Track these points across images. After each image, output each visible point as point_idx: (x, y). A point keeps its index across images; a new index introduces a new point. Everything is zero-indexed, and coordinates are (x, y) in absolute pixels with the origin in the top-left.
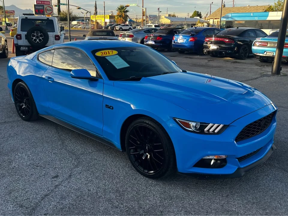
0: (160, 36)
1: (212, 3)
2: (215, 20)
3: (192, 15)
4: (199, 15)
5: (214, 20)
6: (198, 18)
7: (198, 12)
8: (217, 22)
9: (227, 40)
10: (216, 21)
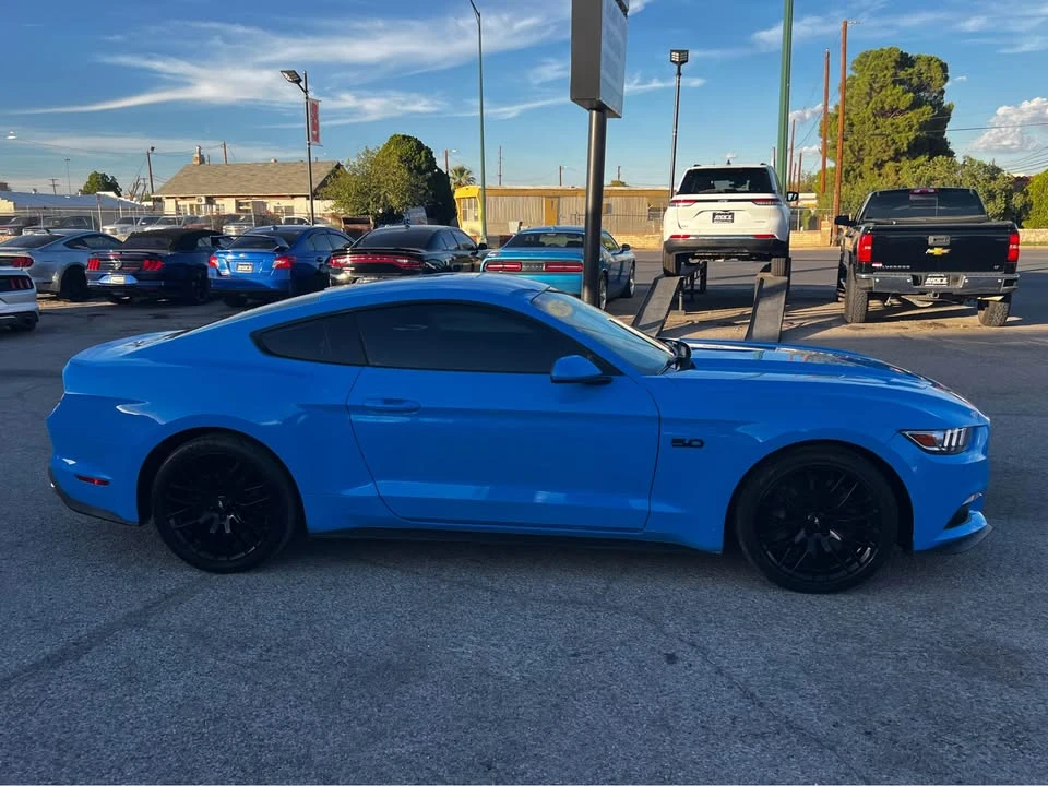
0: (152, 257)
1: (153, 149)
2: (181, 203)
3: (86, 187)
4: (112, 186)
5: (179, 203)
6: (112, 194)
7: (104, 176)
8: (188, 208)
9: (405, 261)
10: (185, 206)
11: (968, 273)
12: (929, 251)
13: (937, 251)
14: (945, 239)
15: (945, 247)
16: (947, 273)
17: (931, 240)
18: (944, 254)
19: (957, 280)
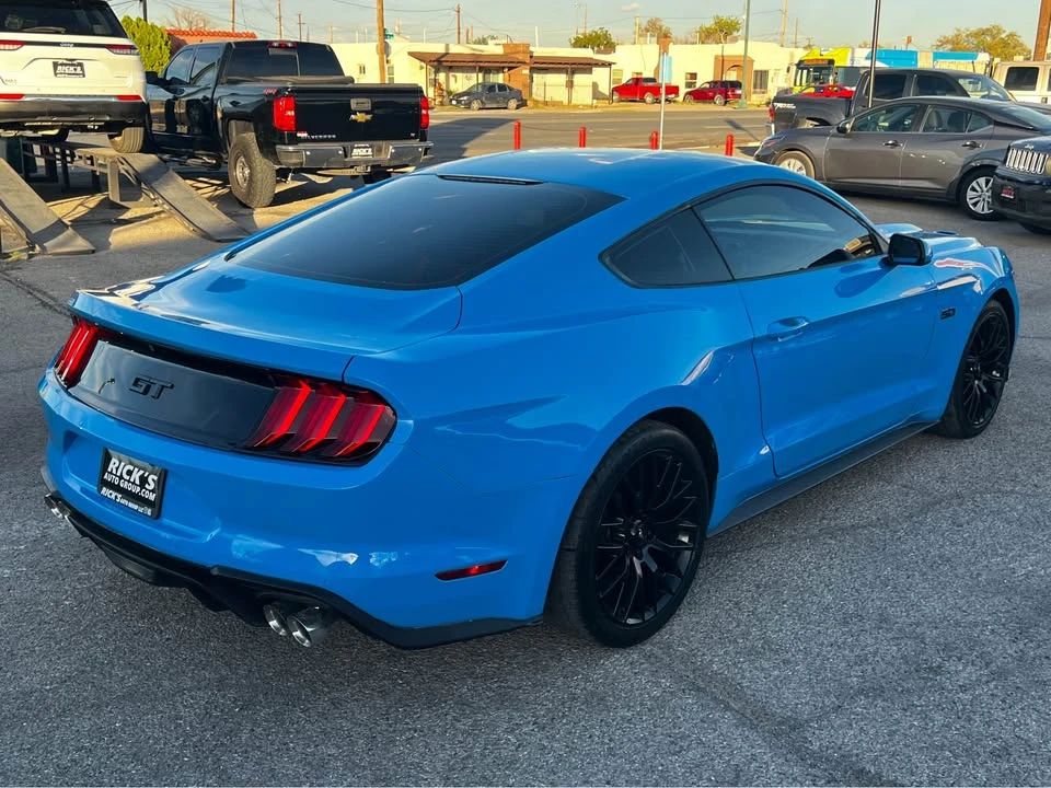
11: (393, 142)
12: (353, 117)
13: (360, 117)
14: (366, 103)
15: (367, 113)
16: (371, 143)
17: (354, 103)
18: (367, 121)
19: (379, 150)
